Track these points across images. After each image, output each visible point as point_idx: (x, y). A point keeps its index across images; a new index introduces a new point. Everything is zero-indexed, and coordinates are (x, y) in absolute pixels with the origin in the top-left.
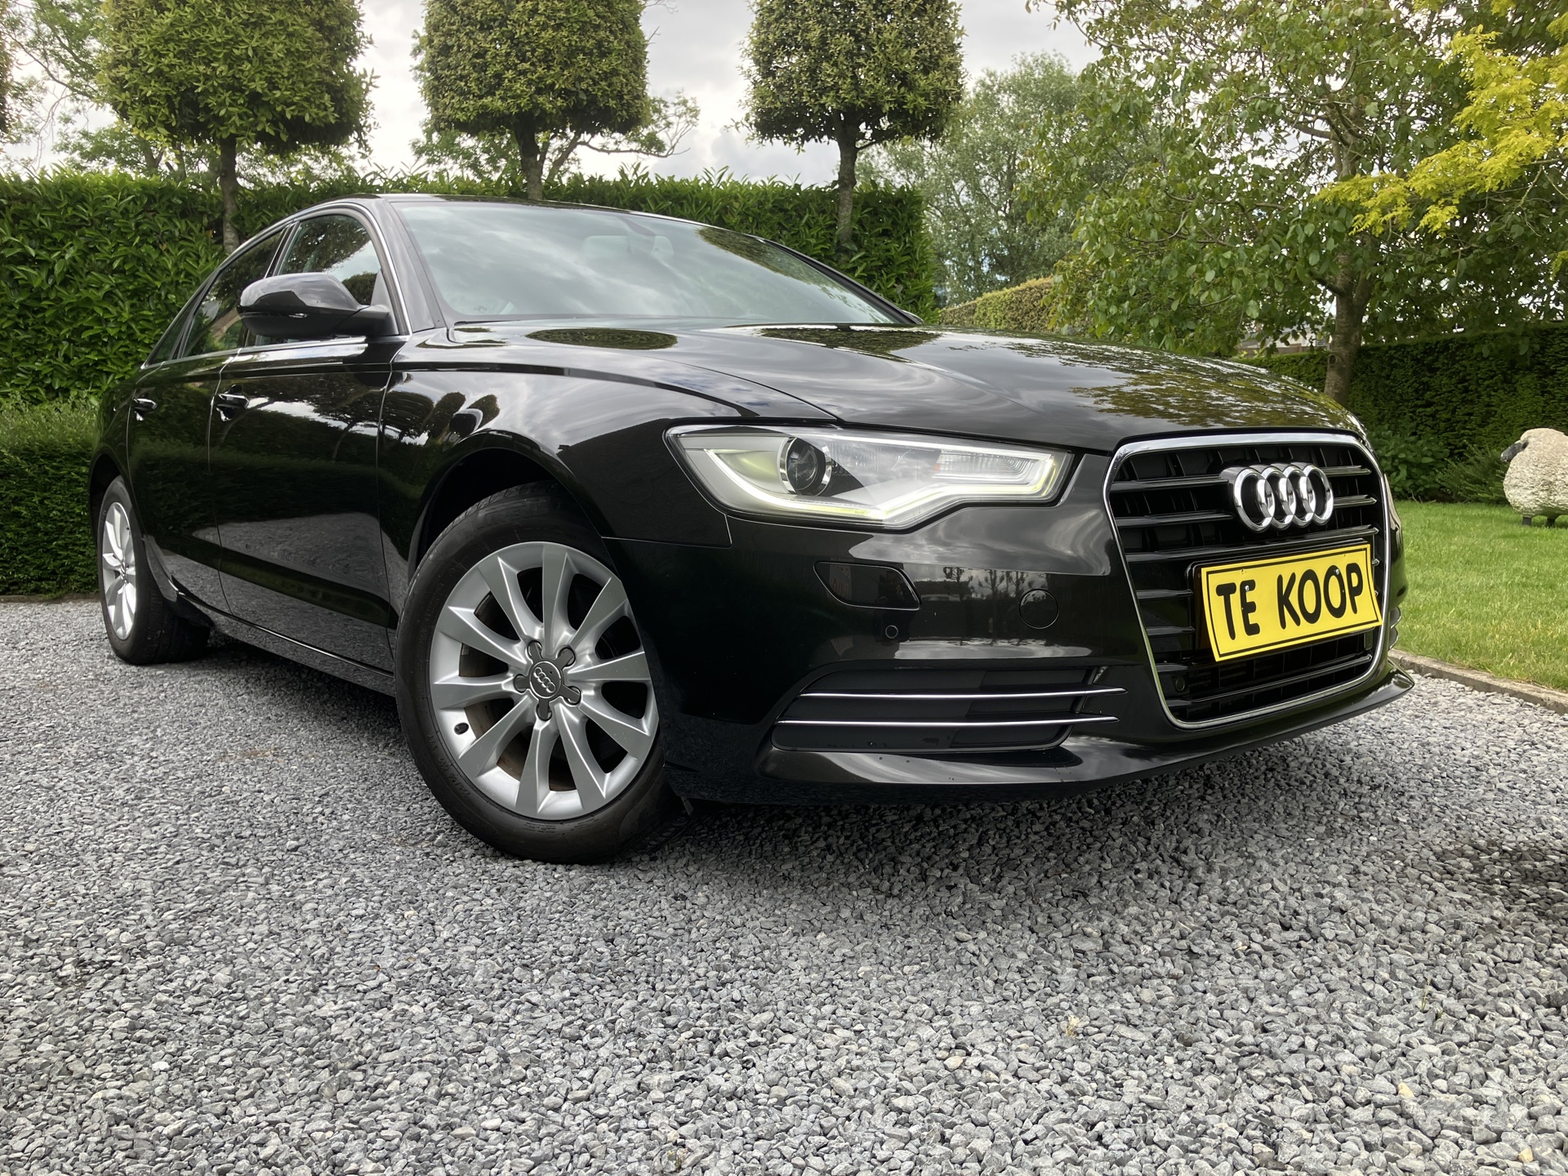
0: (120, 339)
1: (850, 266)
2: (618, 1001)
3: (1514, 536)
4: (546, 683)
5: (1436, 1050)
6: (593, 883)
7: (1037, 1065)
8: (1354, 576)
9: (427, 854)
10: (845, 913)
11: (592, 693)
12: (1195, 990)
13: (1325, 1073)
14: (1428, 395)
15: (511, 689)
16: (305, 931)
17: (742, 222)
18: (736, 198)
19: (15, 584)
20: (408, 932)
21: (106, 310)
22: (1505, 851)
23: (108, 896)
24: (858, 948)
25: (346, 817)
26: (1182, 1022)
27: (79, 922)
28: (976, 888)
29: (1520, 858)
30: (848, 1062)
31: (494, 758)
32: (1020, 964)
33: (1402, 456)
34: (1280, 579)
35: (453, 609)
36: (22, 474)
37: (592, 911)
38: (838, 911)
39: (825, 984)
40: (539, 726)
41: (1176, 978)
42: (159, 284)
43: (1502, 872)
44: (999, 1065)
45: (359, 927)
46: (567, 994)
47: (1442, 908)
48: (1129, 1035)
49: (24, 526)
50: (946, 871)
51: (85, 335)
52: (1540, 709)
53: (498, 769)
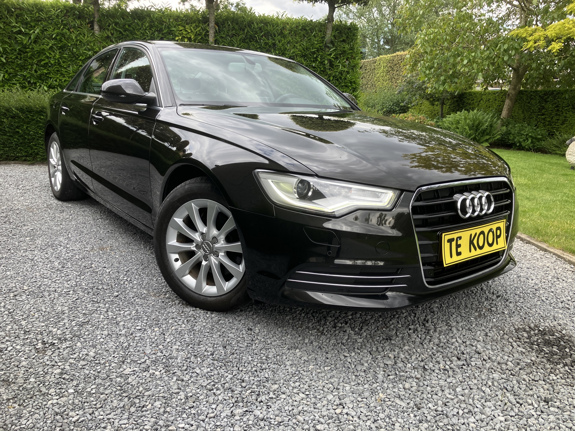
0: (55, 65)
1: (329, 53)
2: (226, 374)
3: (567, 175)
4: (207, 248)
5: (503, 419)
6: (220, 320)
7: (367, 414)
8: (498, 231)
9: (163, 302)
10: (307, 341)
11: (223, 254)
12: (424, 385)
13: (464, 426)
14: (543, 111)
15: (195, 249)
16: (120, 335)
17: (289, 33)
18: (288, 24)
20: (156, 338)
21: (50, 54)
22: (540, 330)
23: (53, 313)
24: (310, 357)
25: (135, 282)
26: (418, 399)
27: (43, 324)
28: (353, 332)
29: (545, 334)
30: (303, 408)
31: (188, 272)
32: (365, 368)
33: (530, 134)
34: (471, 235)
35: (175, 219)
36: (20, 117)
37: (219, 333)
38: (304, 340)
39: (297, 373)
40: (204, 263)
41: (417, 379)
42: (70, 45)
43: (538, 339)
44: (353, 413)
45: (138, 335)
46: (209, 369)
47: (514, 355)
48: (399, 403)
49: (20, 136)
50: (343, 324)
51: (42, 63)
53: (189, 276)
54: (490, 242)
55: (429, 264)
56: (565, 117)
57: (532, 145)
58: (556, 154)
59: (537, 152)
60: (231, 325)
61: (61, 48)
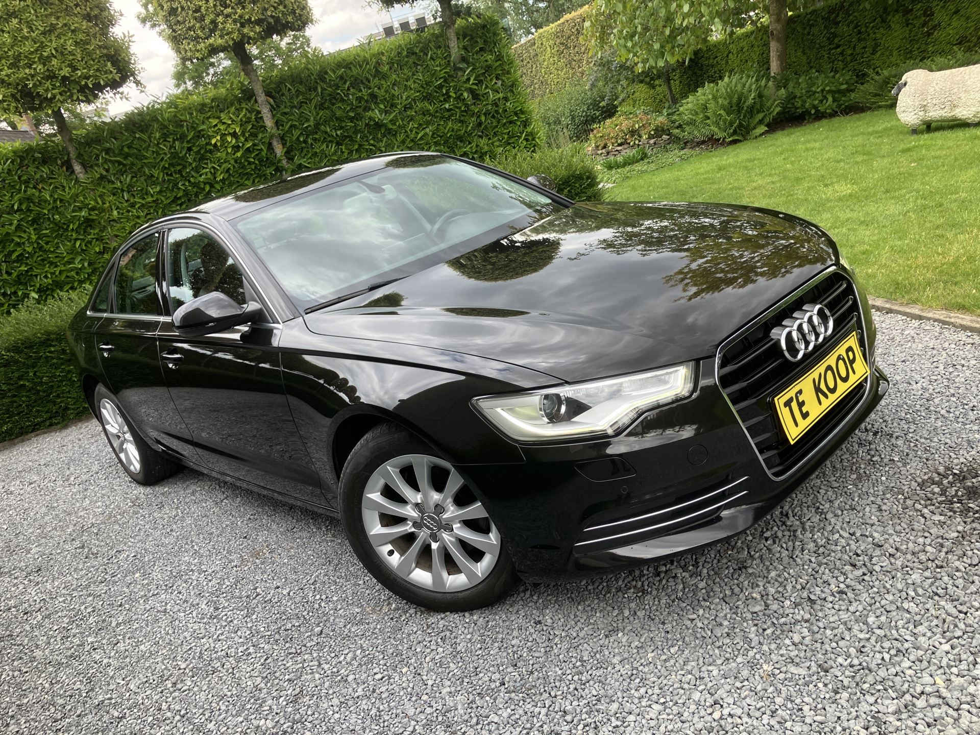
0: (35, 252)
1: (466, 77)
2: (537, 710)
3: (909, 150)
4: (432, 524)
5: (947, 647)
6: (488, 622)
7: (758, 706)
8: (850, 354)
9: (392, 619)
10: (627, 613)
11: (459, 525)
12: (820, 628)
13: (898, 677)
14: (836, 41)
15: (413, 530)
16: (358, 697)
17: (391, 68)
18: (383, 54)
19: (36, 425)
20: (411, 685)
21: (20, 237)
22: (955, 474)
23: (244, 694)
24: (642, 640)
25: (335, 598)
26: (820, 656)
27: (241, 719)
28: (686, 574)
29: (964, 478)
30: (666, 727)
31: (414, 565)
32: (726, 630)
33: (828, 88)
34: (814, 380)
35: (368, 495)
36: (17, 362)
37: (496, 645)
38: (622, 612)
39: (635, 672)
40: (434, 546)
41: (807, 621)
42: (46, 212)
43: (956, 491)
44: (739, 712)
45: (383, 689)
46: (509, 710)
47: (931, 531)
48: (796, 672)
50: (668, 566)
51: (14, 256)
52: (953, 329)
53: (417, 569)
54: (844, 375)
55: (769, 448)
56: (875, 39)
57: (836, 104)
58: (880, 107)
59: (847, 114)
60: (507, 623)
61: (34, 221)
